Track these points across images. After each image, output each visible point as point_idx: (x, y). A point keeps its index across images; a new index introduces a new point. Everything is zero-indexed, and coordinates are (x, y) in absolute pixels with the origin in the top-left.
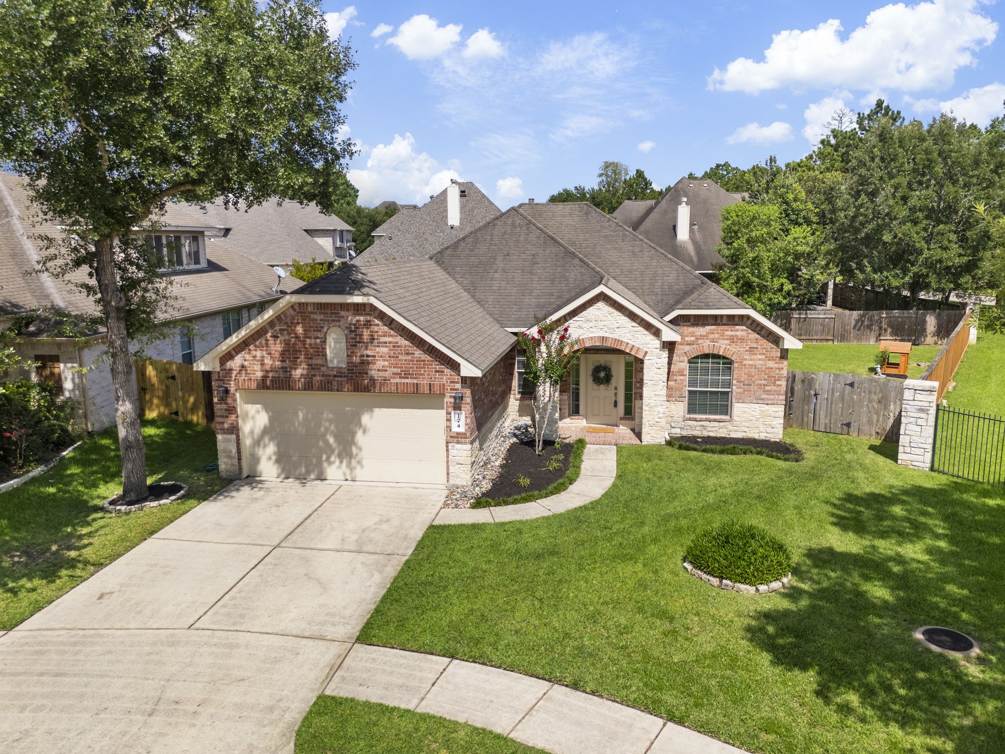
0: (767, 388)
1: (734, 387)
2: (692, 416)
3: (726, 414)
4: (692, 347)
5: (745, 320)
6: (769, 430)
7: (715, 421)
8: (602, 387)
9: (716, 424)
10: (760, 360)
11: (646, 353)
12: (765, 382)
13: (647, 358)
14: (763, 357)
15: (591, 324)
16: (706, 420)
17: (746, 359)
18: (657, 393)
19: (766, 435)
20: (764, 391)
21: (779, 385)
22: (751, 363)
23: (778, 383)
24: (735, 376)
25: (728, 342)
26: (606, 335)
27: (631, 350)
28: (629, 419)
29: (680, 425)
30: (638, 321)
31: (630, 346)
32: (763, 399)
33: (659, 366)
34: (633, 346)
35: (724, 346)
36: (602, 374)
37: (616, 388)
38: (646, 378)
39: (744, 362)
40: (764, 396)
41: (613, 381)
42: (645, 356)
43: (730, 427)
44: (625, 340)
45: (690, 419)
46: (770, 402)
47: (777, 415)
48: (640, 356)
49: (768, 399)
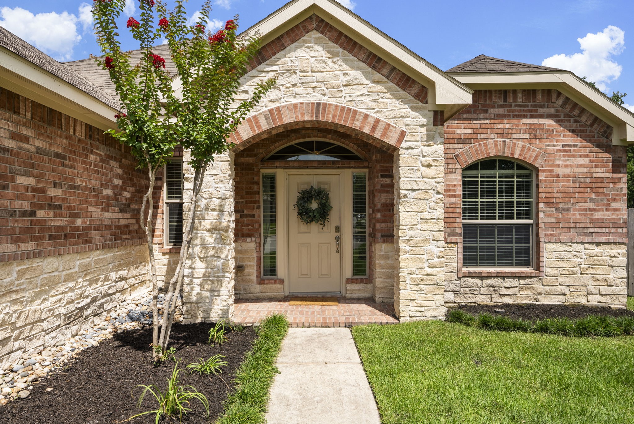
0: (596, 215)
1: (541, 215)
2: (472, 269)
3: (527, 264)
4: (467, 146)
5: (554, 97)
6: (604, 289)
7: (513, 276)
8: (314, 227)
9: (515, 282)
10: (580, 166)
11: (403, 134)
12: (591, 205)
13: (404, 145)
14: (587, 160)
15: (294, 79)
16: (498, 276)
17: (558, 166)
18: (426, 215)
19: (599, 298)
20: (592, 221)
21: (616, 210)
22: (568, 171)
23: (613, 205)
24: (542, 196)
25: (527, 136)
26: (324, 100)
27: (374, 128)
28: (361, 281)
29: (453, 287)
30: (385, 71)
31: (371, 121)
32: (591, 235)
33: (428, 160)
34: (377, 121)
35: (521, 144)
36: (314, 205)
37: (338, 229)
38: (404, 184)
39: (556, 171)
40: (592, 230)
41: (333, 215)
42: (400, 140)
43: (539, 288)
44: (361, 109)
45: (470, 275)
46: (602, 240)
47: (616, 262)
48: (391, 140)
49: (599, 235)
